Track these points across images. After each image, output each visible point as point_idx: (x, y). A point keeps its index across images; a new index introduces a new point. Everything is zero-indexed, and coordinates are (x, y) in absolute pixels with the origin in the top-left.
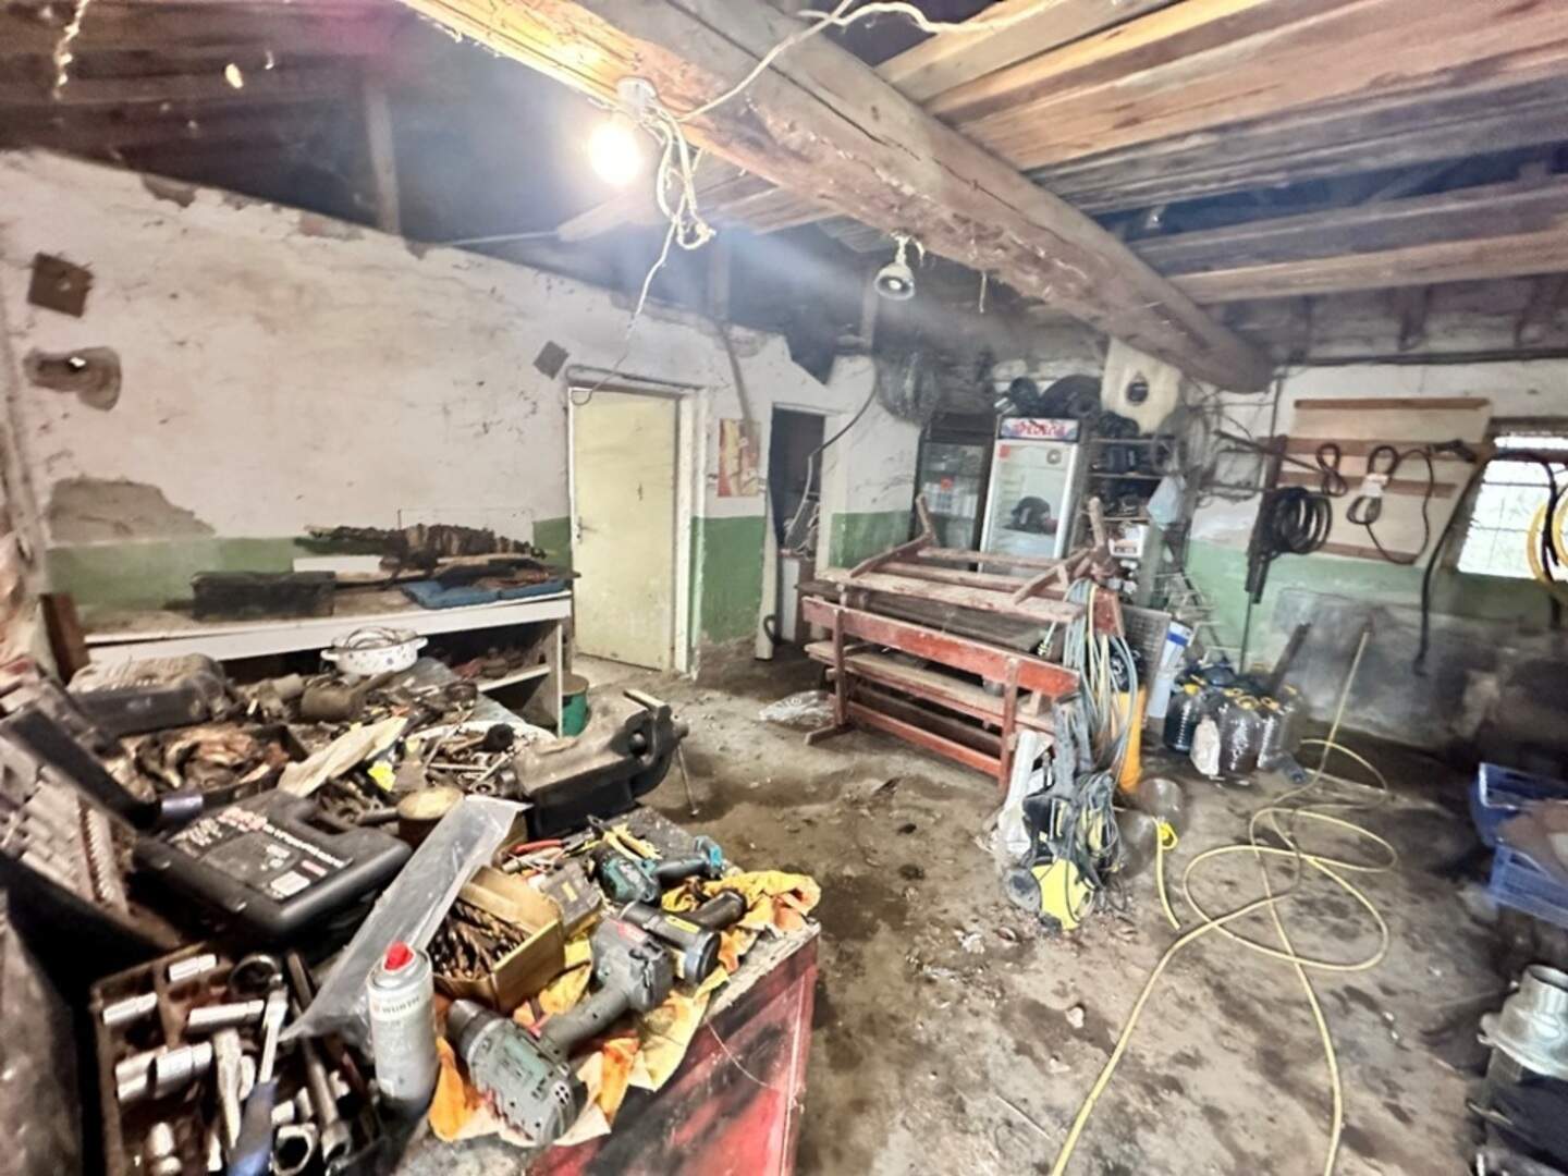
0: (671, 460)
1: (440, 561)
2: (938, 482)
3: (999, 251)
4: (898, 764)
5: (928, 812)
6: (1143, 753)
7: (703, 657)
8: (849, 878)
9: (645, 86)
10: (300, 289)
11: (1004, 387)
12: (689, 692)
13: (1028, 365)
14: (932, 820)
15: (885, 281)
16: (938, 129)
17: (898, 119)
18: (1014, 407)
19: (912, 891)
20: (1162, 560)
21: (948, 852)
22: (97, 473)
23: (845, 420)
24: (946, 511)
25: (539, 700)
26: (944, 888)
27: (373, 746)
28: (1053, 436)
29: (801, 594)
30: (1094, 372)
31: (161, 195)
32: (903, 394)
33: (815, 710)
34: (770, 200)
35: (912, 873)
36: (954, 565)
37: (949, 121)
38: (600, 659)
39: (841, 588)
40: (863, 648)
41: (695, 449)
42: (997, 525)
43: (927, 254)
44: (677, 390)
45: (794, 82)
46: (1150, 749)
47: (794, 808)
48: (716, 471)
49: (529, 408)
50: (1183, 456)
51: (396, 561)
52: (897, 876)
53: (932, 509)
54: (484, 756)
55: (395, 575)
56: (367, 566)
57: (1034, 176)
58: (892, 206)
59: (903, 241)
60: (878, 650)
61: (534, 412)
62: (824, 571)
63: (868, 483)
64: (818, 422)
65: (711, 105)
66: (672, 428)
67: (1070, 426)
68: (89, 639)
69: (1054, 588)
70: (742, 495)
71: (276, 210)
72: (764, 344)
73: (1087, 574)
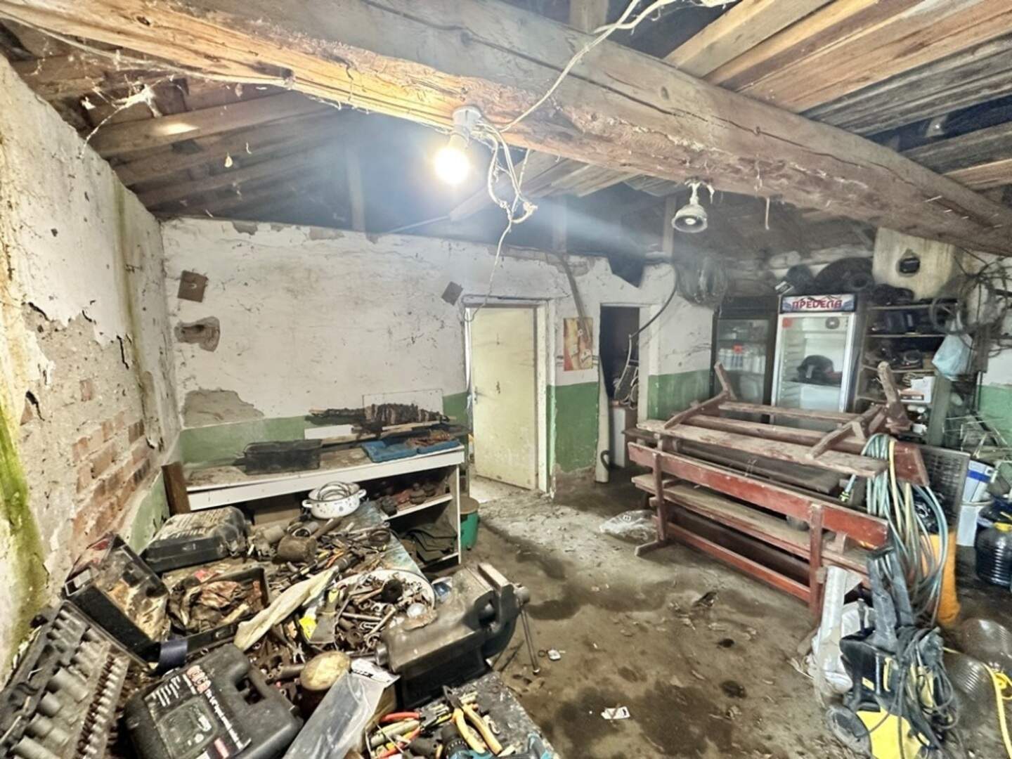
0: (532, 348)
1: (384, 428)
2: (732, 347)
3: (784, 181)
4: (714, 578)
5: (743, 627)
6: (959, 584)
7: (558, 482)
8: (677, 688)
9: (473, 111)
10: (309, 271)
11: (783, 272)
12: (549, 508)
13: (800, 253)
14: (748, 637)
15: (681, 221)
16: (721, 94)
17: (685, 92)
18: (792, 288)
19: (735, 710)
20: (952, 404)
21: (767, 671)
22: (205, 387)
23: (655, 310)
24: (739, 368)
25: (447, 517)
26: (766, 711)
27: (308, 594)
28: (831, 308)
29: (629, 439)
30: (864, 253)
31: (240, 230)
32: (699, 287)
33: (641, 526)
34: (585, 173)
35: (734, 690)
36: (748, 417)
37: (731, 86)
38: (490, 480)
39: (657, 436)
40: (677, 482)
41: (547, 340)
42: (783, 380)
43: (717, 193)
44: (534, 302)
45: (592, 82)
46: (963, 579)
47: (629, 613)
48: (562, 354)
49: (438, 324)
50: (965, 316)
51: (360, 428)
52: (720, 691)
53: (727, 368)
54: (381, 606)
55: (358, 437)
56: (345, 431)
57: (810, 115)
58: (685, 162)
59: (695, 186)
60: (690, 485)
61: (442, 327)
62: (645, 425)
63: (674, 352)
64: (634, 312)
65: (526, 114)
66: (532, 326)
67: (846, 299)
68: (189, 489)
69: (850, 441)
70: (581, 368)
71: (298, 228)
72: (593, 264)
73: (882, 430)
